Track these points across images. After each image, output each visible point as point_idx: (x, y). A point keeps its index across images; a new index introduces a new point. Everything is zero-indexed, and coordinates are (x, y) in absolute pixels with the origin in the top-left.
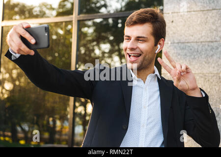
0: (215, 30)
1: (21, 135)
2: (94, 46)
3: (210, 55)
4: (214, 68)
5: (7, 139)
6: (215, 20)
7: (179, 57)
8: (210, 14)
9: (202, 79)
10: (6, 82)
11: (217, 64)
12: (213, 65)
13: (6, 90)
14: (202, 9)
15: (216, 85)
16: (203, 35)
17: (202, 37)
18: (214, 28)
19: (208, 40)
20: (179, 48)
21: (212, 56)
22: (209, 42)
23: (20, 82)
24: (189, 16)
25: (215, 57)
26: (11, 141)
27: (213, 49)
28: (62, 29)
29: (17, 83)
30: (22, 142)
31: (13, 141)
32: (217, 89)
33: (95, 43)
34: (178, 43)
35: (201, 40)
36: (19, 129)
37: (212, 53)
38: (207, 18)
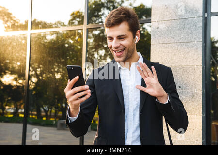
0: (191, 33)
1: (43, 114)
2: (93, 52)
3: (187, 52)
4: (190, 61)
5: (34, 116)
6: (191, 26)
7: (163, 54)
8: (187, 22)
9: (181, 70)
10: (33, 77)
11: (192, 59)
12: (189, 60)
13: (33, 83)
14: (181, 18)
15: (191, 75)
16: (181, 37)
17: (180, 39)
18: (190, 32)
19: (186, 41)
20: (163, 47)
21: (188, 53)
22: (186, 42)
23: (42, 77)
24: (170, 23)
25: (191, 54)
26: (36, 118)
27: (189, 47)
28: (72, 39)
29: (41, 78)
30: (44, 119)
31: (38, 117)
32: (193, 77)
33: (94, 50)
34: (163, 43)
35: (180, 41)
36: (42, 110)
37: (188, 50)
38: (185, 24)
